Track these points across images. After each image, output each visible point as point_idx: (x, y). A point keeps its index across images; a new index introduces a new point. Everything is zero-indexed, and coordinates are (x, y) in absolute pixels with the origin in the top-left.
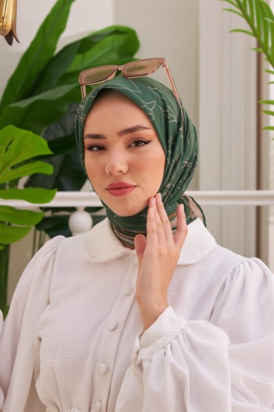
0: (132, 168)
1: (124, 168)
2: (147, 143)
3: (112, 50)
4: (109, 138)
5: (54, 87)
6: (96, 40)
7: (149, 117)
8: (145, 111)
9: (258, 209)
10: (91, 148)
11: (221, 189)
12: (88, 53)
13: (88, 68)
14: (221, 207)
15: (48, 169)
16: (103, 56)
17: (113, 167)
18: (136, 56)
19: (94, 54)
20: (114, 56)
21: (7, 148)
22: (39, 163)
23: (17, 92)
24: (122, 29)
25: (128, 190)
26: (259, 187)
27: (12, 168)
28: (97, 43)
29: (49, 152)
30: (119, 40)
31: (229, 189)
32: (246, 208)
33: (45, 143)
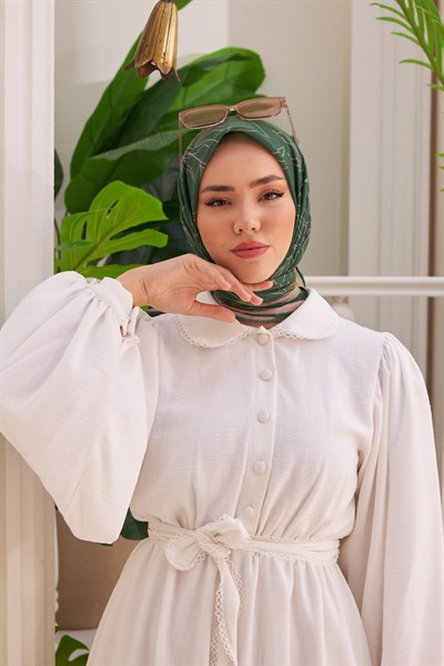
0: (266, 225)
1: (257, 225)
2: (280, 195)
3: (226, 82)
4: (238, 190)
5: (153, 133)
6: (207, 69)
7: (282, 165)
8: (277, 158)
9: (431, 301)
10: (210, 204)
11: (379, 274)
12: (193, 87)
13: (192, 107)
14: (378, 298)
15: (162, 240)
16: (213, 90)
17: (246, 224)
18: (259, 91)
19: (202, 87)
20: (228, 91)
21: (109, 211)
22: (147, 232)
23: (95, 141)
24: (243, 54)
25: (261, 250)
26: (432, 273)
27: (111, 239)
28: (206, 72)
29: (164, 218)
30: (236, 68)
31: (392, 275)
32: (414, 299)
33: (159, 204)
